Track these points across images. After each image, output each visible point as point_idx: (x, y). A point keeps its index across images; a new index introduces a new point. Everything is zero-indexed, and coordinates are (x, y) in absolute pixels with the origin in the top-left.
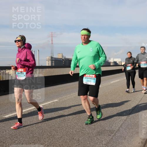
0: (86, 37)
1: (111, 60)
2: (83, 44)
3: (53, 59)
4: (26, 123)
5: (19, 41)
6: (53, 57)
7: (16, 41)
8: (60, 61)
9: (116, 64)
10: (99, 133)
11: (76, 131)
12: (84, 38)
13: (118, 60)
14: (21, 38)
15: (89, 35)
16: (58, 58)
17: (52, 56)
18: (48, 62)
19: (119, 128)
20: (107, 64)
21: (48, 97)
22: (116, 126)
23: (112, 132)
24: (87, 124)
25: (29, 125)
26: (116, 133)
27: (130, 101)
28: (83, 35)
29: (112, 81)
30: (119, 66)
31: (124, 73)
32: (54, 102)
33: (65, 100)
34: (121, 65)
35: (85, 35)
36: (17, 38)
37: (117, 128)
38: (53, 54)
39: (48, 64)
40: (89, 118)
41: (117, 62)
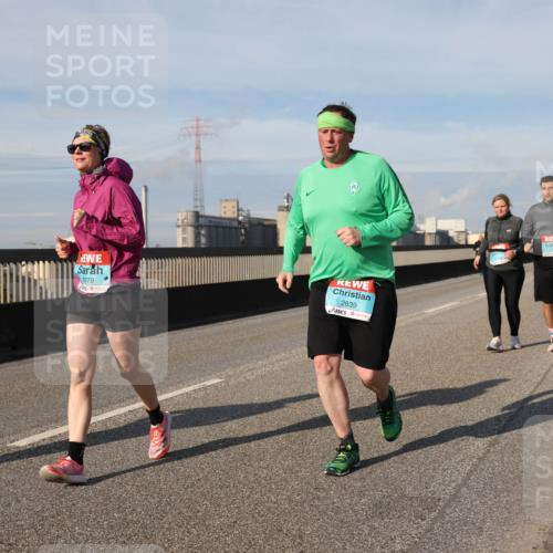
0: (336, 137)
1: (427, 226)
2: (327, 163)
3: (202, 221)
5: (83, 147)
6: (201, 213)
7: (72, 149)
8: (230, 228)
9: (444, 241)
10: (380, 509)
11: (290, 501)
12: (332, 141)
13: (453, 227)
14: (93, 137)
15: (349, 129)
16: (221, 218)
17: (198, 209)
18: (184, 231)
20: (413, 240)
21: (181, 369)
22: (444, 481)
23: (429, 504)
24: (332, 473)
26: (445, 507)
28: (326, 131)
29: (430, 308)
30: (458, 246)
31: (479, 277)
32: (205, 388)
33: (249, 380)
34: (467, 246)
35: (333, 131)
36: (77, 135)
37: (451, 489)
38: (202, 200)
39: (184, 239)
40: (340, 451)
41: (451, 234)
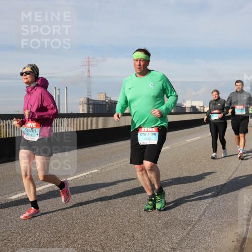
0: (142, 63)
1: (187, 105)
2: (137, 75)
3: (90, 102)
4: (46, 208)
5: (27, 73)
6: (90, 99)
7: (22, 74)
8: (102, 105)
9: (194, 110)
10: (167, 225)
11: (129, 222)
12: (139, 65)
13: (198, 104)
14: (31, 68)
15: (147, 59)
16: (98, 101)
17: (89, 97)
18: (83, 106)
19: (200, 216)
20: (181, 110)
21: (81, 166)
22: (194, 213)
23: (188, 223)
24: (146, 210)
25: (50, 212)
26: (195, 224)
27: (215, 172)
28: (137, 60)
29: (188, 139)
30: (200, 113)
31: (208, 126)
32: (92, 174)
33: (111, 170)
34: (204, 113)
36: (24, 68)
37: (197, 217)
38: (90, 93)
39: (83, 110)
40: (149, 200)
41: (197, 107)
